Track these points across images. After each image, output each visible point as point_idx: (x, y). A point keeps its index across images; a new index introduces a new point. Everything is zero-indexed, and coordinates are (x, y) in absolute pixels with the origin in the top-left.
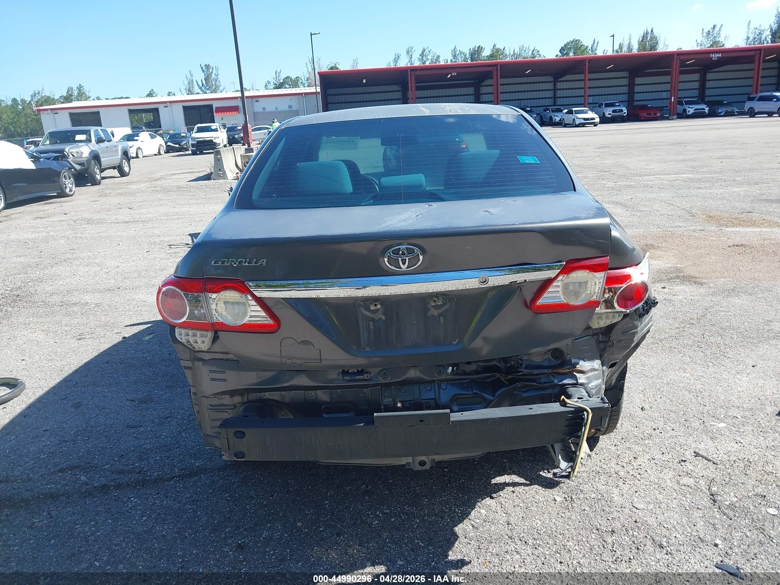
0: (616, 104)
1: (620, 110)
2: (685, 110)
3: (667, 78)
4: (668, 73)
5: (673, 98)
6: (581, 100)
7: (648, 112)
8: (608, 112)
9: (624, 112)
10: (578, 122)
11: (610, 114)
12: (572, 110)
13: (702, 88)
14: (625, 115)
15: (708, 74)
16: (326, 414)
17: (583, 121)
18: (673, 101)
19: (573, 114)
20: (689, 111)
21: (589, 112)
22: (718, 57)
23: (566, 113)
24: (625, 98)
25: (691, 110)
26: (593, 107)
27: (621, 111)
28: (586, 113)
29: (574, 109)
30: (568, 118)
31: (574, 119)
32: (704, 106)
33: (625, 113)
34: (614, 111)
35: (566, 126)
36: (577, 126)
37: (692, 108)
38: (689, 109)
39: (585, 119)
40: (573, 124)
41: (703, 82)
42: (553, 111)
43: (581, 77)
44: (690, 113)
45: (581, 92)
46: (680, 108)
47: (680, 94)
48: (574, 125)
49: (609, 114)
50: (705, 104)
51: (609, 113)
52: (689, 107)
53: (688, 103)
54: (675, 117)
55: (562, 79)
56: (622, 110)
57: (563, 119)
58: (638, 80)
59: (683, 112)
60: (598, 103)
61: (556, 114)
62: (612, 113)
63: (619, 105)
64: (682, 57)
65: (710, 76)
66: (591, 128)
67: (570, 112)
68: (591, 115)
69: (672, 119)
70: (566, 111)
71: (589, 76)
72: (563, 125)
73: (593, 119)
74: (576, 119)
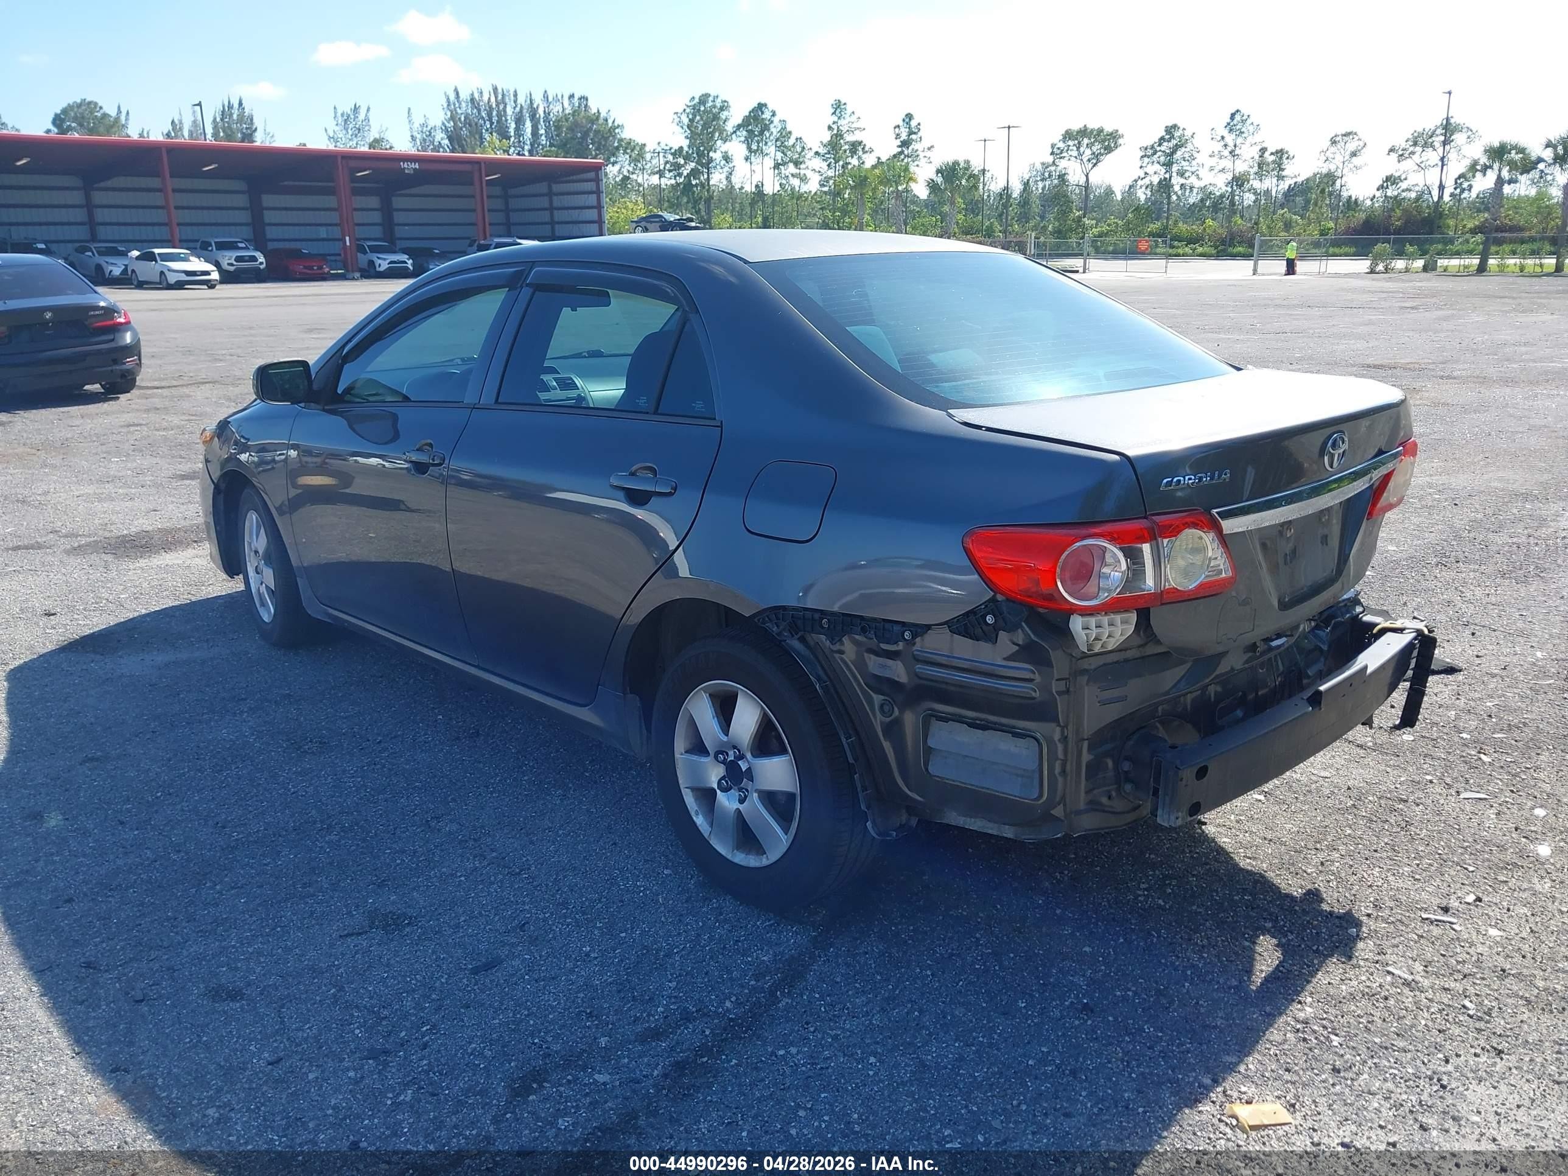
0: (240, 245)
1: (250, 256)
2: (371, 263)
3: (331, 201)
4: (331, 192)
5: (347, 238)
6: (161, 233)
7: (307, 265)
8: (228, 259)
9: (259, 260)
10: (172, 278)
11: (232, 265)
12: (153, 253)
13: (388, 225)
14: (262, 267)
15: (394, 199)
17: (184, 278)
18: (348, 244)
19: (156, 261)
20: (380, 265)
21: (192, 258)
22: (413, 170)
23: (138, 258)
24: (247, 232)
25: (383, 263)
26: (201, 248)
27: (253, 259)
28: (185, 259)
29: (157, 251)
30: (147, 270)
31: (162, 273)
32: (404, 257)
33: (261, 263)
34: (239, 259)
35: (141, 285)
36: (170, 287)
37: (385, 259)
38: (380, 261)
39: (188, 273)
40: (160, 283)
41: (387, 210)
42: (100, 253)
43: (154, 182)
44: (382, 269)
45: (159, 216)
46: (362, 259)
47: (360, 232)
48: (164, 285)
49: (229, 264)
50: (404, 251)
51: (230, 262)
52: (378, 258)
53: (376, 250)
54: (357, 275)
55: (102, 184)
56: (254, 256)
57: (133, 271)
58: (268, 200)
59: (369, 266)
60: (197, 241)
61: (111, 260)
62: (235, 263)
63: (246, 248)
64: (353, 164)
65: (398, 202)
66: (204, 293)
67: (151, 257)
68: (196, 264)
69: (353, 279)
70: (135, 253)
71: (171, 183)
72: (135, 283)
73: (207, 273)
74: (167, 273)
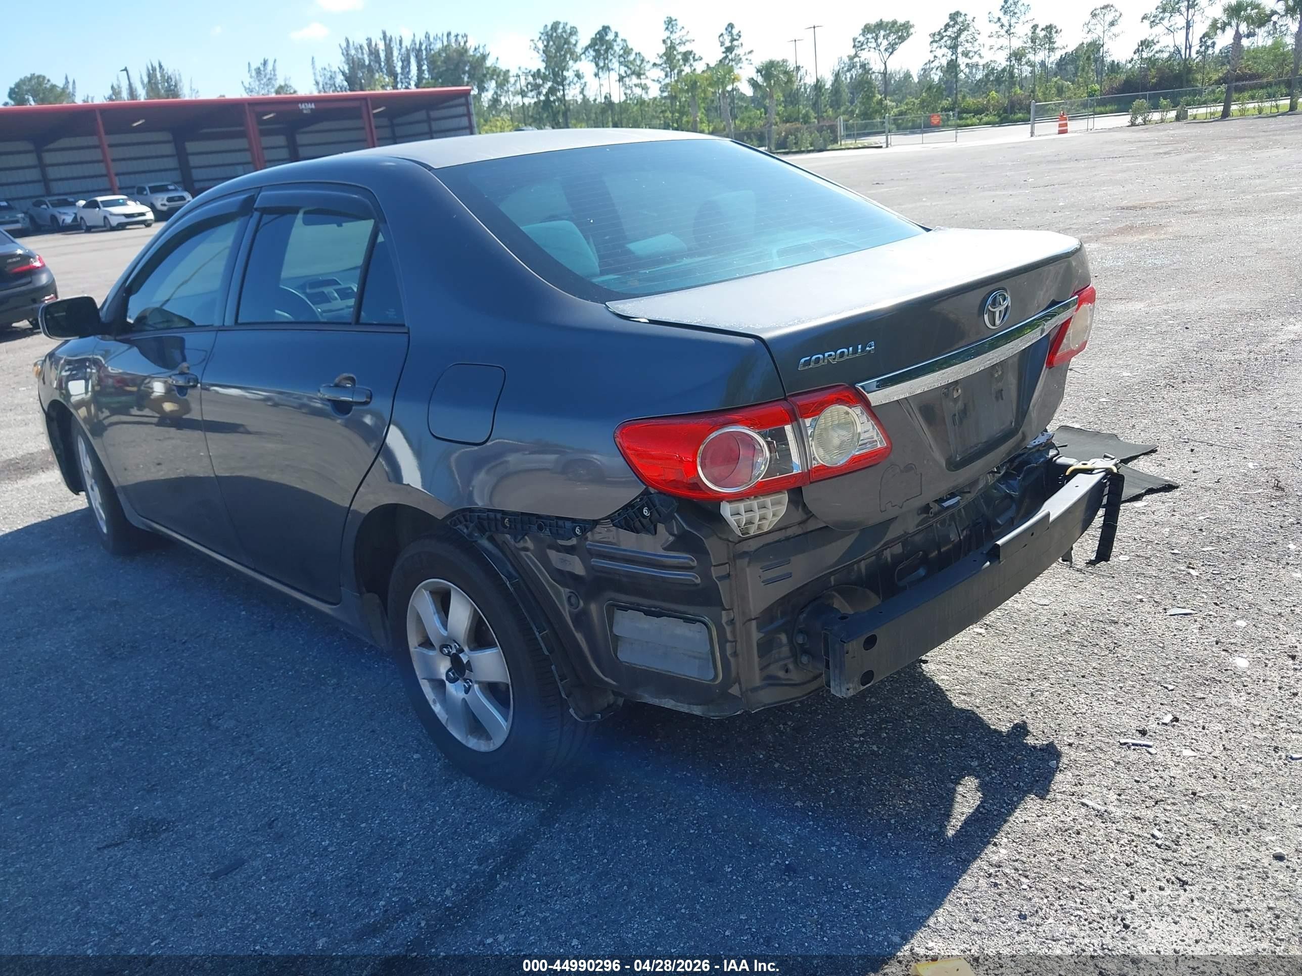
0: (171, 187)
1: (179, 197)
3: (242, 143)
4: (242, 135)
6: (103, 183)
8: (160, 200)
9: (188, 200)
10: (114, 221)
11: (164, 205)
12: (96, 202)
15: (297, 136)
17: (124, 220)
19: (99, 207)
21: (129, 202)
22: (312, 109)
23: (84, 207)
24: (176, 176)
26: (136, 193)
27: (182, 198)
28: (124, 204)
29: (99, 199)
30: (93, 216)
31: (105, 218)
34: (170, 200)
35: (89, 230)
39: (127, 216)
40: (105, 226)
41: (292, 147)
42: (54, 206)
43: (92, 140)
45: (100, 169)
48: (108, 227)
49: (161, 205)
51: (162, 203)
55: (51, 146)
56: (182, 196)
57: (82, 218)
58: (191, 146)
60: (133, 187)
61: (62, 210)
62: (167, 203)
63: (175, 190)
64: (258, 109)
65: (301, 139)
66: (142, 231)
67: (93, 205)
68: (133, 207)
70: (82, 203)
71: (107, 140)
72: (85, 228)
73: (143, 214)
74: (109, 217)
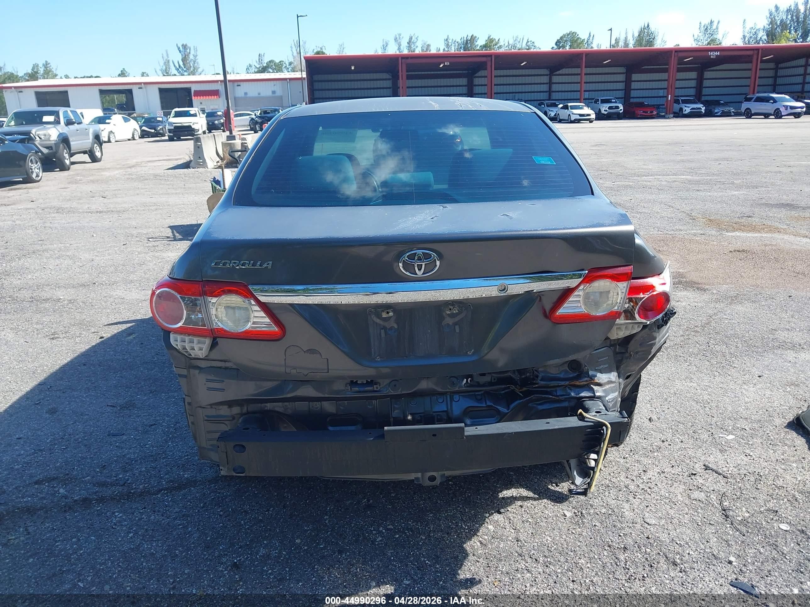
0: (613, 101)
1: (616, 106)
2: (681, 109)
3: (664, 76)
4: (665, 71)
5: (670, 96)
6: (577, 95)
7: (644, 110)
8: (604, 108)
9: (620, 108)
10: (573, 118)
11: (606, 111)
12: (568, 105)
13: (699, 87)
14: (621, 112)
15: (705, 72)
16: (332, 426)
17: (579, 117)
18: (669, 99)
19: (568, 109)
20: (685, 110)
21: (585, 108)
22: (717, 56)
23: (562, 108)
24: (621, 94)
26: (589, 102)
27: (617, 107)
28: (582, 108)
30: (564, 114)
31: (569, 115)
32: (700, 106)
33: (621, 110)
34: (610, 108)
35: (560, 121)
36: (572, 122)
37: (689, 107)
38: (686, 108)
39: (581, 115)
41: (700, 80)
42: (548, 106)
43: (577, 71)
44: (686, 112)
45: (577, 87)
46: (676, 107)
47: (678, 92)
48: (569, 121)
49: (605, 110)
50: (702, 103)
51: (605, 109)
52: (685, 106)
53: (685, 102)
54: (672, 116)
55: (558, 73)
56: (618, 106)
57: (558, 114)
58: (635, 77)
59: (680, 111)
60: (593, 99)
61: (551, 109)
62: (608, 110)
63: (616, 102)
64: (681, 54)
65: (707, 74)
66: (586, 125)
67: (566, 107)
68: (586, 110)
69: (669, 118)
70: (561, 106)
71: (585, 70)
72: (558, 120)
73: (589, 115)
74: (571, 115)
